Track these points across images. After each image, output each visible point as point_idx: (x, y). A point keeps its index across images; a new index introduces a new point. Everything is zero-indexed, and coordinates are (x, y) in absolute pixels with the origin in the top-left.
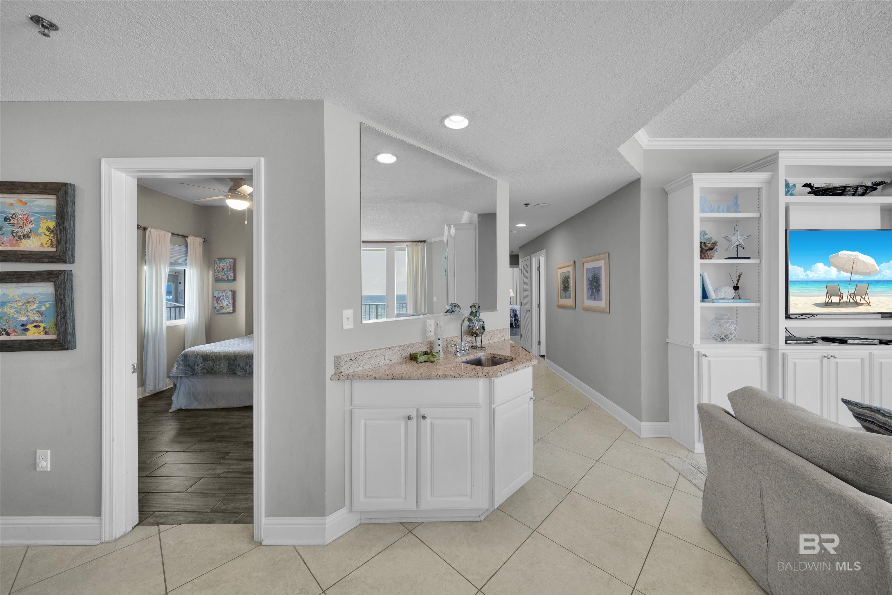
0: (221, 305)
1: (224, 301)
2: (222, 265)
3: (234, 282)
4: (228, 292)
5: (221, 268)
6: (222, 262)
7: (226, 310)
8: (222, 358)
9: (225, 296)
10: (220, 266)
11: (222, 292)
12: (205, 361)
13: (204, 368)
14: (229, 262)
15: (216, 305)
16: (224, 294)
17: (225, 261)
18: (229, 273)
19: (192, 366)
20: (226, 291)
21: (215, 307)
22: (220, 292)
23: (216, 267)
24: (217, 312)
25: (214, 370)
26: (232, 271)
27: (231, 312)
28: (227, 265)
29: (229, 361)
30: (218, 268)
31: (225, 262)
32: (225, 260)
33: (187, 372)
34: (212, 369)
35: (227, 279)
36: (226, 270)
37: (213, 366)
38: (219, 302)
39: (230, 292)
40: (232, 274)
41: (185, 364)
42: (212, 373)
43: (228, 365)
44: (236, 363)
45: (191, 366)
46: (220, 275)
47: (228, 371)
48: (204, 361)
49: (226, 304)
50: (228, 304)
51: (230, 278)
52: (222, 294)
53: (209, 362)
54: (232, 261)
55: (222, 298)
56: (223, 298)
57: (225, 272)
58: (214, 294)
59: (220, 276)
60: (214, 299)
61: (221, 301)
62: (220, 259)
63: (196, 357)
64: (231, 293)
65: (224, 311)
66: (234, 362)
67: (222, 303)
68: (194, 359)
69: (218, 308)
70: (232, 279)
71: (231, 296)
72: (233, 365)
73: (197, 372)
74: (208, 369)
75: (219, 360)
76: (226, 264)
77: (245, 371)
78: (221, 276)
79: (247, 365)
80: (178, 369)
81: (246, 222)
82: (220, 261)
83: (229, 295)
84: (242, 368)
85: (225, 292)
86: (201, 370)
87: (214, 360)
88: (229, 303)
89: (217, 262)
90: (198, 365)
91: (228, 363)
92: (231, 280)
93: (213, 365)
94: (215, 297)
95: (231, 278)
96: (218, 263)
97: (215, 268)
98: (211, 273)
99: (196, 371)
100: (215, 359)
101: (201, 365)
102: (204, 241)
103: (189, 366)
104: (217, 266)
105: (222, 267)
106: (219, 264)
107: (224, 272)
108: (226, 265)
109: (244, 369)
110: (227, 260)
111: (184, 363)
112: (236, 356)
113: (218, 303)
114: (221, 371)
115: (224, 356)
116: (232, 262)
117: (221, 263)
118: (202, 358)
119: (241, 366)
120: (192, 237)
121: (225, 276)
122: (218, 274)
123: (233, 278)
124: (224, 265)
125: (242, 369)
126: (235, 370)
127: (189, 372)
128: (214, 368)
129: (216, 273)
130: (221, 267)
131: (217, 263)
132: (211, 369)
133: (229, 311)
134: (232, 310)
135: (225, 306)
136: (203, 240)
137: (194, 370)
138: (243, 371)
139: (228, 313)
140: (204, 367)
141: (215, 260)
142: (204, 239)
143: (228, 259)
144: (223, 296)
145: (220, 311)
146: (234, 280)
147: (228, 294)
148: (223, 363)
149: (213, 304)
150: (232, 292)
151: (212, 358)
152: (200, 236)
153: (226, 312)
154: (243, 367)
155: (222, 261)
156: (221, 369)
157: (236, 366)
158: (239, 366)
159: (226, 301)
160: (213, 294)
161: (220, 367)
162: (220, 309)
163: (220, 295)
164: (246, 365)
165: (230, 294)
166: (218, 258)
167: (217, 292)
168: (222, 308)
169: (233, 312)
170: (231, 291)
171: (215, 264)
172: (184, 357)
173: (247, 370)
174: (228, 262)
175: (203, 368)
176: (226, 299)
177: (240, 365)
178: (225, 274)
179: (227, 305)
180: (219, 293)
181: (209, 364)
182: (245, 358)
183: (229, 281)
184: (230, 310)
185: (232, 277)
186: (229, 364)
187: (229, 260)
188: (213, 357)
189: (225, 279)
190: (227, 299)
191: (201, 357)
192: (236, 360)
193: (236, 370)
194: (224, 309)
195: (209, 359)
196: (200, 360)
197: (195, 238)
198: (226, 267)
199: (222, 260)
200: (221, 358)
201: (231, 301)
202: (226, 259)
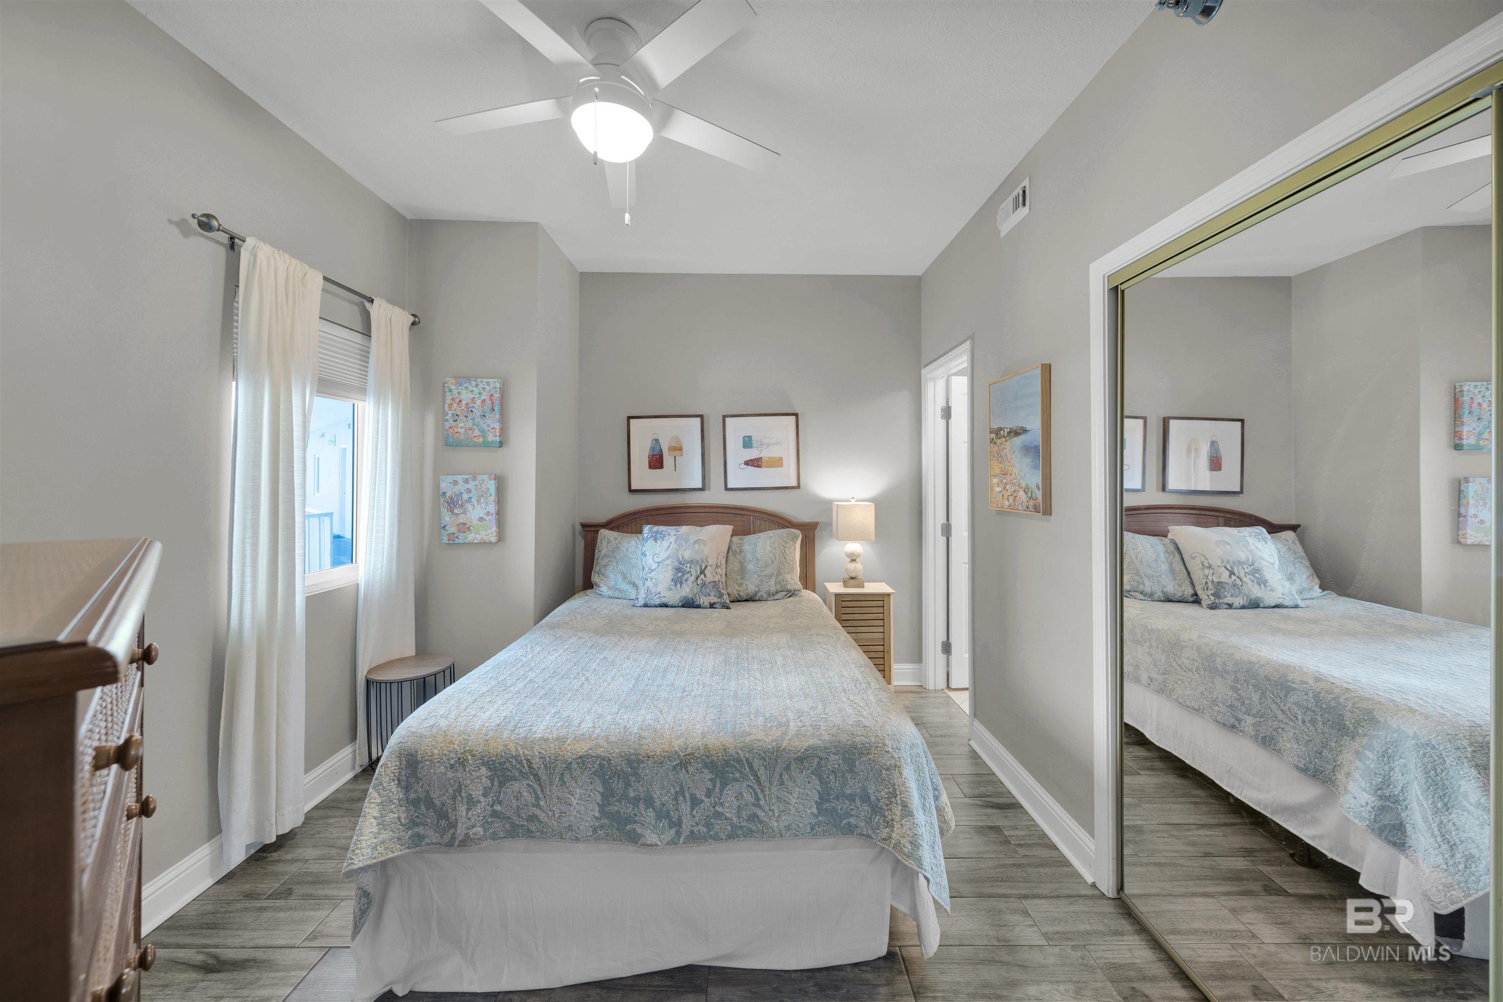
0: (462, 519)
1: (470, 508)
2: (466, 397)
3: (501, 449)
4: (484, 481)
5: (463, 408)
6: (467, 388)
7: (477, 536)
8: (574, 766)
9: (474, 492)
10: (460, 401)
11: (466, 481)
12: (501, 785)
13: (495, 814)
14: (487, 388)
15: (447, 518)
16: (471, 485)
17: (477, 386)
18: (489, 422)
19: (443, 804)
20: (479, 477)
21: (444, 527)
22: (459, 478)
23: (448, 401)
24: (449, 540)
25: (540, 822)
26: (498, 416)
27: (494, 539)
28: (483, 398)
29: (605, 782)
30: (455, 405)
31: (475, 389)
32: (476, 381)
33: (421, 830)
34: (533, 818)
35: (481, 440)
36: (477, 413)
37: (537, 806)
38: (456, 511)
39: (490, 479)
40: (497, 426)
41: (413, 796)
42: (529, 834)
43: (599, 798)
44: (634, 791)
45: (437, 802)
46: (462, 427)
47: (602, 827)
48: (496, 783)
49: (477, 517)
50: (485, 517)
51: (491, 438)
52: (467, 486)
53: (516, 786)
54: (498, 385)
55: (465, 496)
56: (470, 498)
57: (476, 420)
58: (443, 485)
59: (460, 430)
60: (442, 500)
61: (462, 506)
62: (462, 379)
63: (462, 762)
64: (493, 481)
65: (470, 537)
66: (628, 785)
67: (464, 513)
68: (450, 775)
69: (452, 529)
70: (498, 439)
71: (493, 491)
72: (624, 797)
73: (467, 835)
74: (515, 818)
75: (561, 778)
76: (480, 393)
77: (672, 825)
78: (462, 431)
79: (681, 798)
80: (382, 825)
81: (627, 217)
82: (461, 385)
83: (488, 489)
84: (661, 810)
85: (475, 479)
86: (486, 825)
87: (537, 777)
88: (488, 513)
89: (453, 387)
90: (471, 803)
91: (601, 790)
92: (492, 442)
93: (537, 798)
94: (444, 493)
95: (495, 436)
96: (455, 392)
97: (446, 406)
98: (430, 421)
99: (461, 831)
100: (542, 773)
101: (482, 799)
102: (412, 324)
103: (429, 802)
104: (453, 399)
105: (467, 404)
106: (459, 393)
107: (473, 419)
108: (479, 398)
109: (668, 816)
110: (482, 382)
111: (407, 789)
112: (633, 757)
113: (452, 511)
114: (570, 828)
115: (583, 760)
116: (498, 390)
117: (464, 391)
118: (489, 769)
119: (658, 803)
120: (384, 303)
121: (477, 430)
122: (454, 424)
123: (500, 436)
124: (472, 396)
125: (662, 815)
126: (631, 820)
127: (431, 833)
128: (542, 816)
129: (447, 420)
130: (464, 402)
131: (450, 391)
132: (527, 821)
133: (486, 539)
134: (495, 534)
135: (475, 522)
136: (412, 319)
137: (453, 825)
138: (665, 822)
139: (483, 543)
140: (498, 808)
141: (446, 383)
142: (414, 315)
143: (485, 380)
144: (469, 491)
145: (457, 537)
146: (501, 444)
147: (484, 486)
148: (578, 791)
149: (436, 515)
150: (495, 479)
151: (530, 767)
152: (402, 306)
153: (476, 541)
154: (664, 805)
155: (467, 385)
156: (572, 818)
157: (636, 801)
158: (649, 802)
159: (478, 508)
160: (436, 485)
161: (564, 808)
162: (459, 531)
163: (461, 487)
164: (676, 799)
165: (492, 485)
166: (455, 377)
167: (450, 478)
168: (464, 528)
169: (499, 541)
170: (493, 476)
171: (444, 393)
172: (408, 761)
173: (684, 820)
174: (484, 389)
175: (491, 816)
176: (478, 501)
177: (652, 798)
178: (474, 424)
179: (481, 519)
180: (455, 483)
181: (518, 796)
182: (674, 768)
183: (487, 445)
184: (491, 534)
185: (498, 434)
186: (607, 796)
187: (488, 383)
188: (536, 761)
189: (475, 439)
190: (482, 500)
191: (483, 764)
192: (636, 774)
193: (635, 822)
194: (469, 530)
195: (517, 774)
196: (479, 777)
197: (390, 306)
198: (479, 402)
199: (466, 383)
200: (569, 767)
201: (492, 508)
202: (479, 380)
